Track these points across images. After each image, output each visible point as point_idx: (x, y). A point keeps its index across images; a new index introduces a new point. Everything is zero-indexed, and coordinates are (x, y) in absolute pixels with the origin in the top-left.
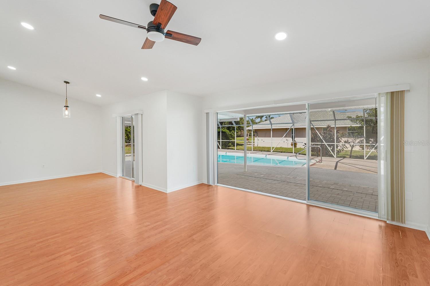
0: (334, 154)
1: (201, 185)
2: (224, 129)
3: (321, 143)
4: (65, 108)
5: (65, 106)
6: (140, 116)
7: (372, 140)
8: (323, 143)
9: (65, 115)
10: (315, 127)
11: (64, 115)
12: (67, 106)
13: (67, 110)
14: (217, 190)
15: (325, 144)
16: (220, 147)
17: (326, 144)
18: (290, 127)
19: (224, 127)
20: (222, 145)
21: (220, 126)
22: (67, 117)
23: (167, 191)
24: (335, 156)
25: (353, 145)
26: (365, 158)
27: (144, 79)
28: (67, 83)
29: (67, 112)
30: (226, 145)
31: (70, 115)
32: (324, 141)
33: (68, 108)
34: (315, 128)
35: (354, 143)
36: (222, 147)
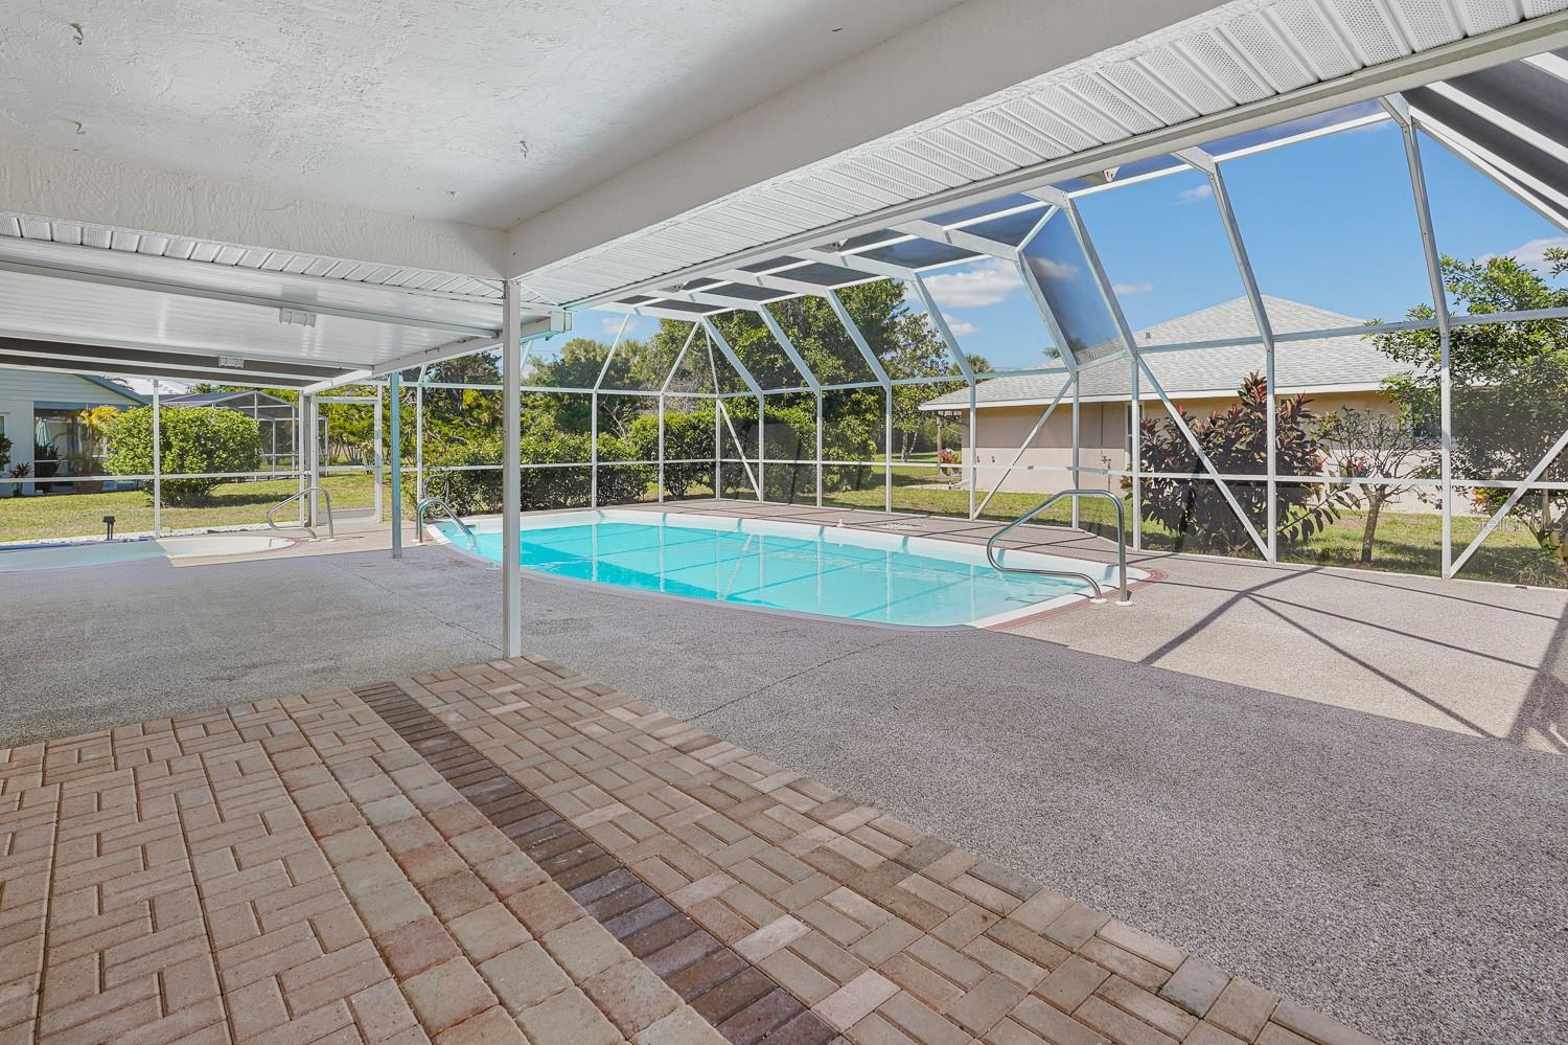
0: (1265, 540)
3: (1196, 476)
7: (1507, 457)
8: (1203, 476)
10: (1170, 396)
15: (1211, 482)
17: (1219, 479)
18: (1050, 402)
20: (767, 485)
24: (1270, 551)
25: (1383, 487)
26: (1450, 568)
32: (1207, 462)
34: (1168, 405)
35: (1387, 475)
36: (765, 490)
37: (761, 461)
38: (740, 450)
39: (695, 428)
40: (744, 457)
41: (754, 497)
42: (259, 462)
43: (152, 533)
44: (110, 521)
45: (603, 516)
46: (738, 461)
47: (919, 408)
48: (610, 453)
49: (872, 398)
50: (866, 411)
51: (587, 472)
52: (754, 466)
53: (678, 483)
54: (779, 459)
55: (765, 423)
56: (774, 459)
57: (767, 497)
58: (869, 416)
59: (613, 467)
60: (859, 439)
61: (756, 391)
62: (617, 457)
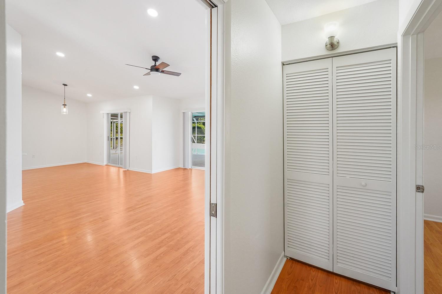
1: (178, 169)
2: (199, 124)
4: (64, 106)
5: (63, 105)
6: (128, 114)
9: (64, 112)
11: (62, 112)
12: (65, 105)
13: (65, 108)
14: (191, 173)
16: (196, 142)
19: (200, 122)
20: (197, 140)
21: (196, 121)
22: (65, 113)
23: (152, 172)
27: (136, 87)
28: (65, 85)
29: (65, 110)
30: (201, 140)
31: (67, 112)
33: (65, 106)
36: (197, 141)
37: (196, 135)
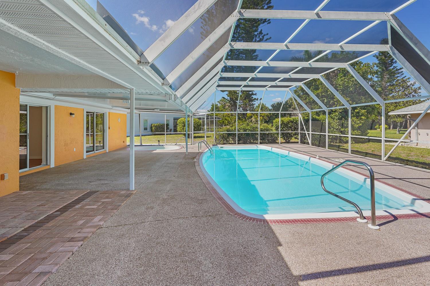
37: (310, 133)
38: (305, 129)
39: (292, 122)
40: (306, 131)
41: (308, 143)
42: (201, 129)
43: (164, 144)
44: (159, 141)
45: (258, 147)
46: (304, 132)
47: (389, 114)
48: (265, 129)
49: (364, 111)
50: (362, 115)
51: (258, 134)
52: (309, 134)
53: (287, 138)
54: (317, 132)
55: (312, 120)
56: (316, 132)
57: (313, 144)
58: (363, 117)
59: (266, 133)
60: (357, 126)
61: (309, 111)
62: (267, 130)
